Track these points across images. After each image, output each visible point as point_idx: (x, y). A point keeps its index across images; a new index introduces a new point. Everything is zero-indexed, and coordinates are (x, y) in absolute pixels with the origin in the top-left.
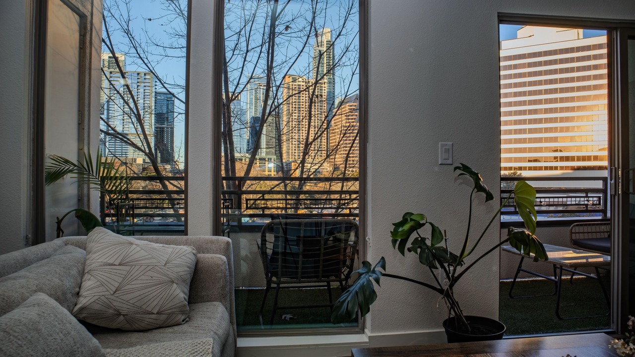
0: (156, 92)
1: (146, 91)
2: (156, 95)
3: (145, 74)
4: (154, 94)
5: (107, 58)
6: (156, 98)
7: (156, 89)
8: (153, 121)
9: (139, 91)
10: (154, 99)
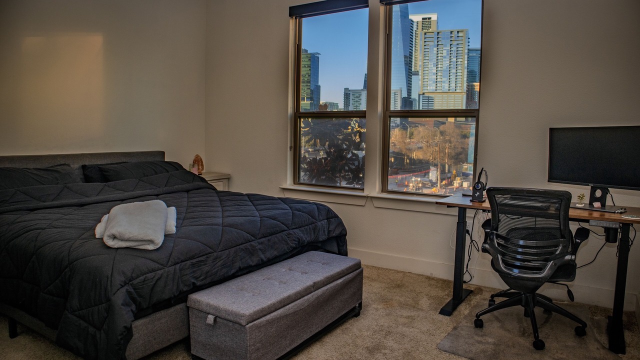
0: (468, 50)
1: (459, 49)
2: (468, 52)
3: (458, 32)
4: (466, 51)
5: (421, 20)
6: (468, 55)
7: (469, 46)
8: (465, 79)
9: (452, 49)
10: (466, 56)
